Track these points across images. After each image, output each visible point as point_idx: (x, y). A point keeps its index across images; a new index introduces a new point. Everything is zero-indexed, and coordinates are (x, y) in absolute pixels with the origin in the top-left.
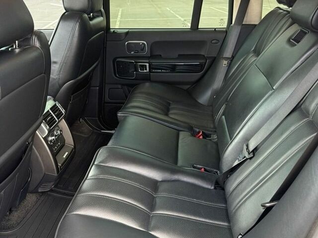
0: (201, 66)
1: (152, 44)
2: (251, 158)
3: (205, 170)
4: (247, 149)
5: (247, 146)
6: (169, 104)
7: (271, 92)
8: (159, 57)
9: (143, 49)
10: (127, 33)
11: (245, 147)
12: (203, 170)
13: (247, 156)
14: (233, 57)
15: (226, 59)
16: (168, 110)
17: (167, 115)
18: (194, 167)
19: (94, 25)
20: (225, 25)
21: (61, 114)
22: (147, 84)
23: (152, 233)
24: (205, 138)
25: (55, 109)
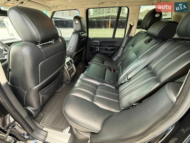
0: (115, 49)
1: (101, 42)
2: (128, 81)
3: (113, 82)
4: (127, 78)
5: (127, 77)
6: (104, 60)
7: (137, 60)
8: (102, 46)
9: (98, 43)
10: (93, 39)
11: (126, 77)
13: (127, 81)
14: (125, 47)
15: (122, 47)
16: (104, 62)
17: (103, 64)
18: (110, 81)
20: (123, 37)
22: (98, 54)
23: (94, 103)
24: (114, 72)
25: (70, 61)
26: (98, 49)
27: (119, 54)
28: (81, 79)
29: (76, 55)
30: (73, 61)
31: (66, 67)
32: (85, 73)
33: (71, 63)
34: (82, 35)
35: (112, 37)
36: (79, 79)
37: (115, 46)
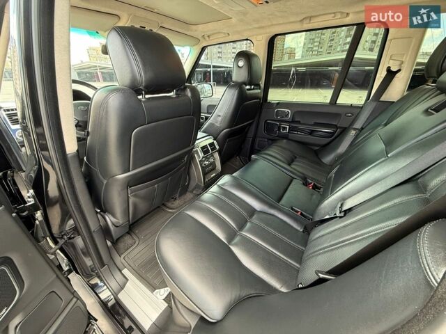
0: (332, 134)
1: (295, 113)
2: (341, 217)
3: (301, 214)
4: (341, 207)
5: (342, 205)
6: (296, 158)
7: (383, 159)
8: (299, 122)
9: (287, 115)
10: (278, 104)
11: (339, 205)
12: (299, 213)
13: (338, 214)
14: (362, 129)
15: (355, 129)
16: (293, 161)
17: (289, 165)
18: (292, 209)
19: (250, 94)
20: (362, 102)
21: (215, 148)
22: (285, 141)
23: (231, 247)
24: (313, 188)
25: (212, 144)
26: (285, 128)
27: (343, 148)
28: (219, 186)
29: (229, 135)
30: (217, 147)
31: (199, 157)
32: (234, 175)
33: (212, 150)
34: (248, 92)
35: (328, 101)
36: (216, 186)
37: (336, 126)
